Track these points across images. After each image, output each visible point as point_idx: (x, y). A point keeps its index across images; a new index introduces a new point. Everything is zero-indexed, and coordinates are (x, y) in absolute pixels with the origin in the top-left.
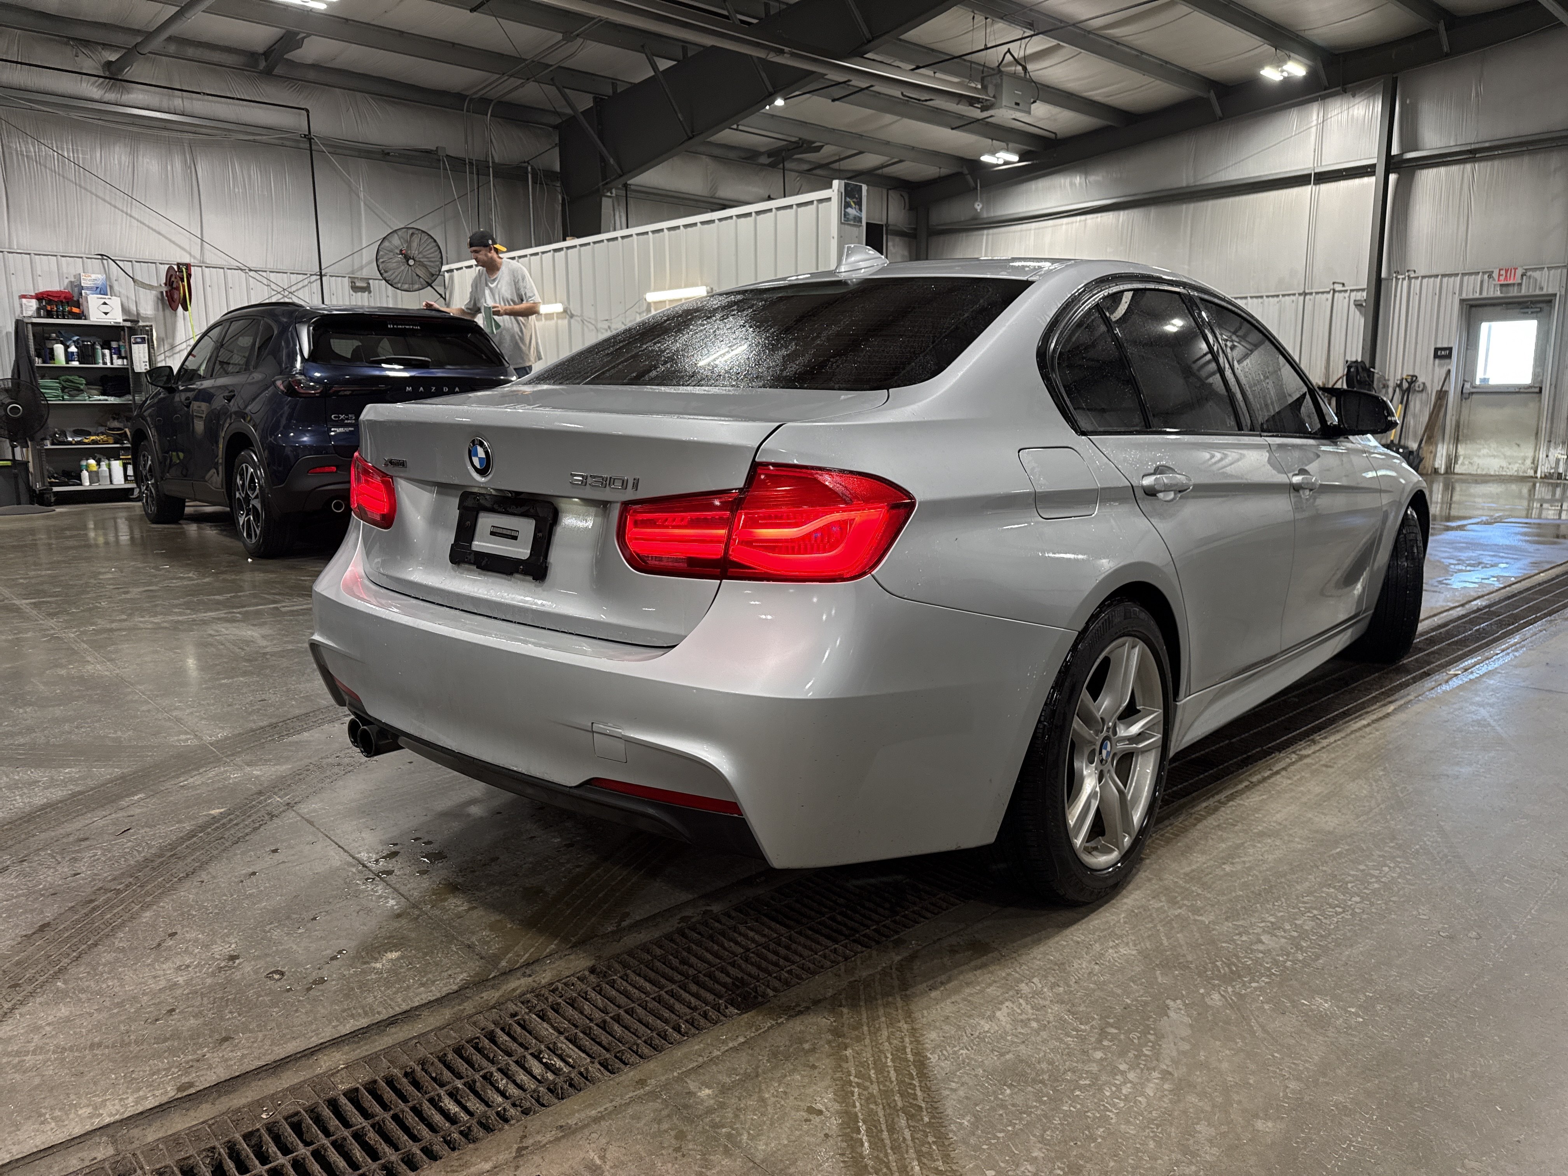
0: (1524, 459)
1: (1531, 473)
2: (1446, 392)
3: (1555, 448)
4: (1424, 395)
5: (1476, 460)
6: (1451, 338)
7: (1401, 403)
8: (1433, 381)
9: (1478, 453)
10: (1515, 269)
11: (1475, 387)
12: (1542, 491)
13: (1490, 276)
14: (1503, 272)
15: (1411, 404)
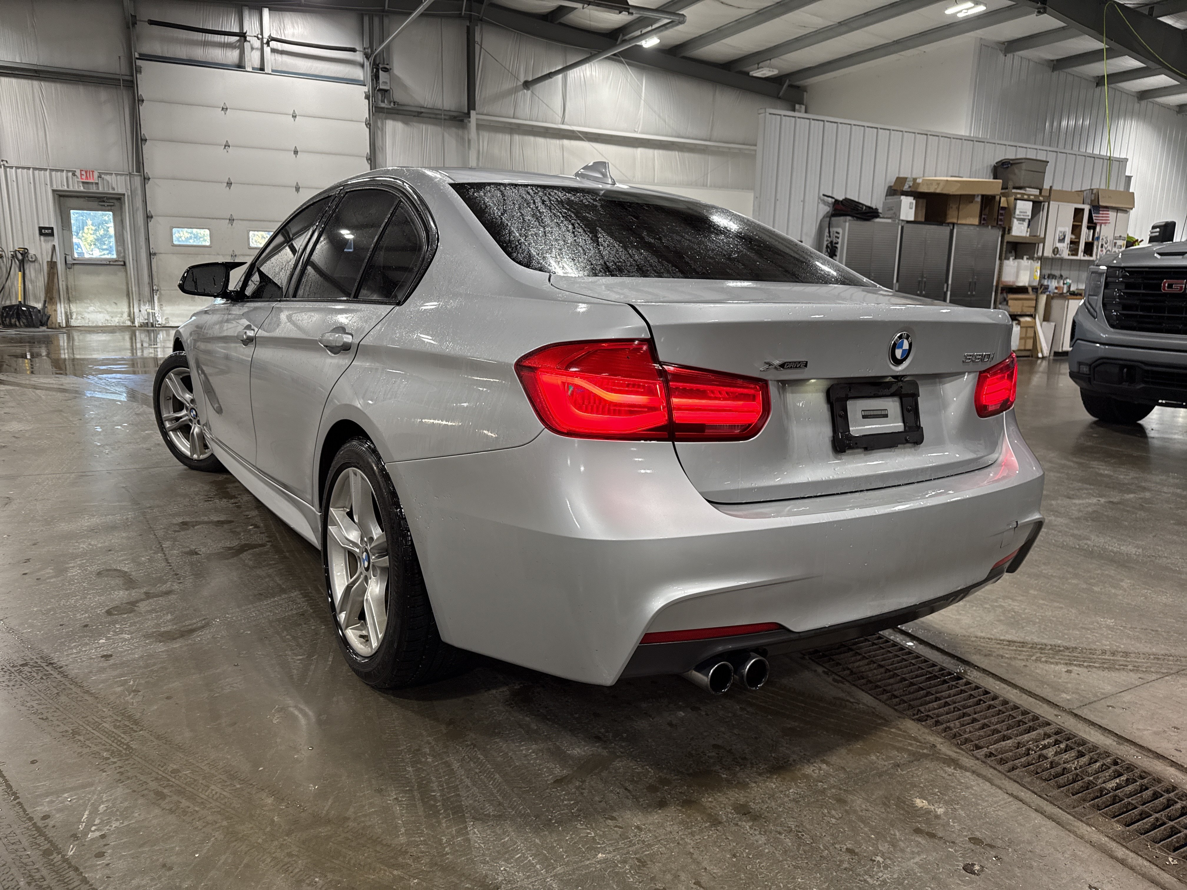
0: (122, 313)
1: (129, 323)
2: (55, 262)
3: (144, 305)
4: (36, 264)
5: (86, 315)
6: (51, 220)
7: (20, 271)
8: (42, 254)
9: (87, 310)
10: (93, 172)
11: (74, 260)
12: (140, 336)
13: (74, 175)
14: (83, 173)
15: (27, 272)
